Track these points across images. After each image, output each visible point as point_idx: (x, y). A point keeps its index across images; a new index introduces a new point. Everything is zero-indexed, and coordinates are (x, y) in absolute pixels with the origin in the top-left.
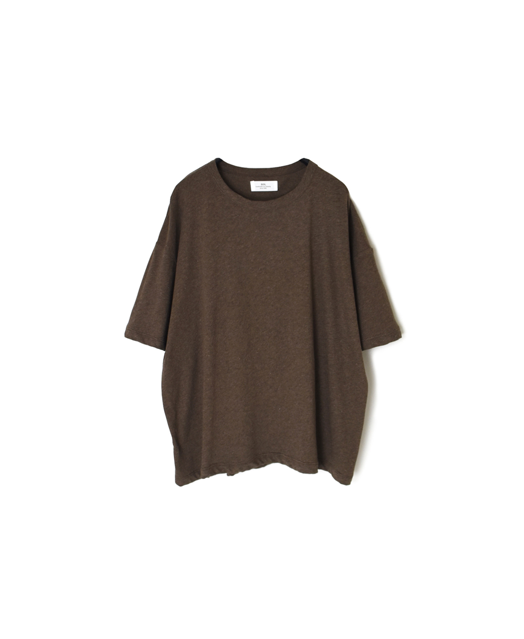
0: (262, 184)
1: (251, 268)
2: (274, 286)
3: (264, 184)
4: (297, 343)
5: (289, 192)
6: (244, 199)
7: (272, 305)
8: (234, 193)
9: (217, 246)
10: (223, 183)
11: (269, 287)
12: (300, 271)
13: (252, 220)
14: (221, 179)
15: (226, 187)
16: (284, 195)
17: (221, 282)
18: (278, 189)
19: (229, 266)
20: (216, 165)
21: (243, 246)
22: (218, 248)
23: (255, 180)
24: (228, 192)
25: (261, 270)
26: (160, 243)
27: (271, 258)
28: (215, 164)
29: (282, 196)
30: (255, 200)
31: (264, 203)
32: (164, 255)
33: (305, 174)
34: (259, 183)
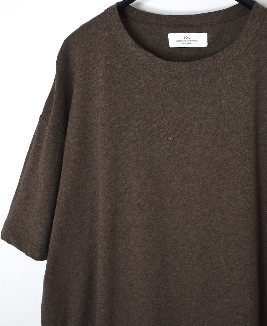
0: (184, 38)
1: (166, 157)
2: (201, 183)
3: (189, 38)
4: (232, 269)
5: (225, 48)
6: (157, 59)
7: (197, 210)
8: (142, 50)
9: (118, 125)
10: (126, 35)
11: (192, 185)
12: (239, 166)
13: (168, 89)
14: (125, 31)
15: (130, 41)
16: (217, 52)
17: (122, 176)
18: (208, 45)
19: (134, 153)
20: (117, 12)
21: (154, 126)
22: (119, 127)
23: (174, 33)
24: (133, 49)
25: (181, 159)
26: (43, 118)
27: (196, 144)
28: (116, 9)
29: (213, 54)
30: (172, 61)
31: (185, 65)
32: (47, 135)
33: (248, 22)
34: (180, 36)
